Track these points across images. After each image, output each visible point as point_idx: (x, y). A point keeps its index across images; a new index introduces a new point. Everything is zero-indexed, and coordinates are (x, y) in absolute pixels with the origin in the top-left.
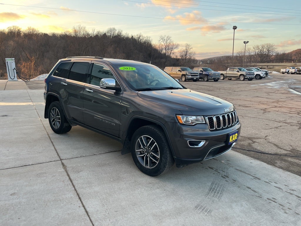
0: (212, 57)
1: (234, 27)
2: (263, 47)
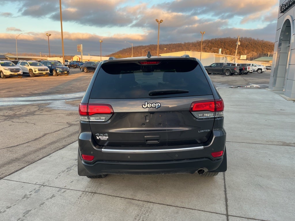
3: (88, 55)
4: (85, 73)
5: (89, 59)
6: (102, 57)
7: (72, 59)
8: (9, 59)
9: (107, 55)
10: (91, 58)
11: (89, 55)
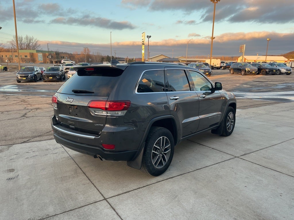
3: (256, 55)
4: (232, 74)
5: (255, 60)
6: (267, 56)
7: (237, 60)
8: (181, 61)
9: (283, 54)
10: (258, 58)
11: (258, 55)
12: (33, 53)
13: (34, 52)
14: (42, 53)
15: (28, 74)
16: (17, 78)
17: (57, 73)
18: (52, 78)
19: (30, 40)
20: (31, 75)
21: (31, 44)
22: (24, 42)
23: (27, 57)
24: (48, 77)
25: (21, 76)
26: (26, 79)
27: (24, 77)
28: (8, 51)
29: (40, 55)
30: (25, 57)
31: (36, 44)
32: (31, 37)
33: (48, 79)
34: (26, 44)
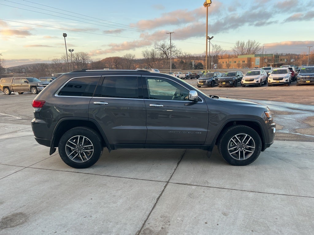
0: (20, 65)
1: (64, 34)
2: (78, 56)
12: (251, 58)
13: (253, 56)
14: (260, 57)
15: (206, 79)
16: (198, 83)
17: (230, 78)
18: (225, 83)
19: (251, 45)
20: (209, 80)
21: (252, 48)
22: (246, 47)
23: (244, 62)
24: (222, 82)
25: (200, 82)
26: (204, 84)
27: (203, 82)
28: (229, 57)
29: (258, 59)
30: (243, 62)
31: (257, 48)
32: (253, 41)
33: (222, 84)
34: (247, 49)
